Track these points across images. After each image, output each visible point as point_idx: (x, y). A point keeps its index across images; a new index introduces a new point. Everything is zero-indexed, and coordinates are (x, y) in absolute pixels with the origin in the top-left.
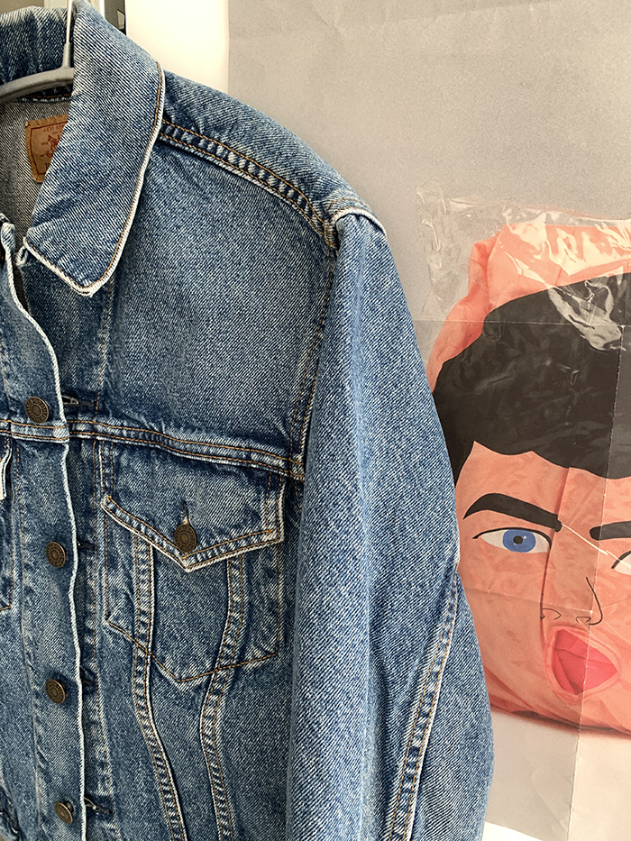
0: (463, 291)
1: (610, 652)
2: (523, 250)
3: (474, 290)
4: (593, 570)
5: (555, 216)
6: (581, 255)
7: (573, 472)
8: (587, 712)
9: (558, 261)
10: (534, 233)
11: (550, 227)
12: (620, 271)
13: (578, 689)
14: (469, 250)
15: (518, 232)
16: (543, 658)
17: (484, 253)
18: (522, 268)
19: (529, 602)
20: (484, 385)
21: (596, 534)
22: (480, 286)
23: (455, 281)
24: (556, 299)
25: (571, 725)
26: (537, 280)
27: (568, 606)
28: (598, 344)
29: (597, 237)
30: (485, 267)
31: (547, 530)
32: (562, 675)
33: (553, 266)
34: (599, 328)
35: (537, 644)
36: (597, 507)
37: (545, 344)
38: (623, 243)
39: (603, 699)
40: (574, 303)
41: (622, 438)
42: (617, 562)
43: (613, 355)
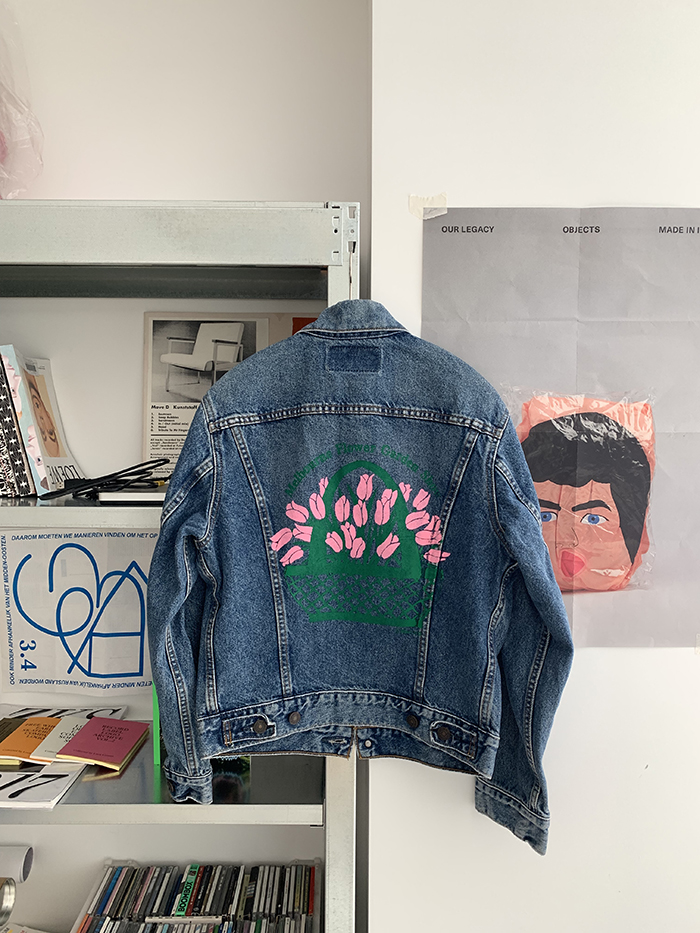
0: (520, 420)
1: (582, 557)
2: (541, 406)
3: (524, 420)
4: (574, 524)
5: (551, 394)
6: (561, 407)
7: (564, 486)
8: (576, 584)
9: (554, 409)
10: (544, 399)
11: (550, 397)
13: (572, 575)
14: (521, 406)
15: (538, 399)
16: (557, 565)
17: (527, 407)
18: (541, 412)
19: (551, 542)
20: (530, 455)
21: (574, 509)
22: (526, 419)
24: (554, 423)
25: (569, 591)
26: (547, 417)
27: (566, 540)
28: (570, 439)
29: (566, 401)
30: (527, 412)
31: (555, 511)
32: (566, 571)
33: (552, 411)
34: (570, 433)
35: (555, 560)
36: (574, 499)
37: (551, 439)
38: (575, 403)
39: (581, 577)
40: (561, 425)
41: (580, 472)
42: (582, 519)
43: (575, 442)
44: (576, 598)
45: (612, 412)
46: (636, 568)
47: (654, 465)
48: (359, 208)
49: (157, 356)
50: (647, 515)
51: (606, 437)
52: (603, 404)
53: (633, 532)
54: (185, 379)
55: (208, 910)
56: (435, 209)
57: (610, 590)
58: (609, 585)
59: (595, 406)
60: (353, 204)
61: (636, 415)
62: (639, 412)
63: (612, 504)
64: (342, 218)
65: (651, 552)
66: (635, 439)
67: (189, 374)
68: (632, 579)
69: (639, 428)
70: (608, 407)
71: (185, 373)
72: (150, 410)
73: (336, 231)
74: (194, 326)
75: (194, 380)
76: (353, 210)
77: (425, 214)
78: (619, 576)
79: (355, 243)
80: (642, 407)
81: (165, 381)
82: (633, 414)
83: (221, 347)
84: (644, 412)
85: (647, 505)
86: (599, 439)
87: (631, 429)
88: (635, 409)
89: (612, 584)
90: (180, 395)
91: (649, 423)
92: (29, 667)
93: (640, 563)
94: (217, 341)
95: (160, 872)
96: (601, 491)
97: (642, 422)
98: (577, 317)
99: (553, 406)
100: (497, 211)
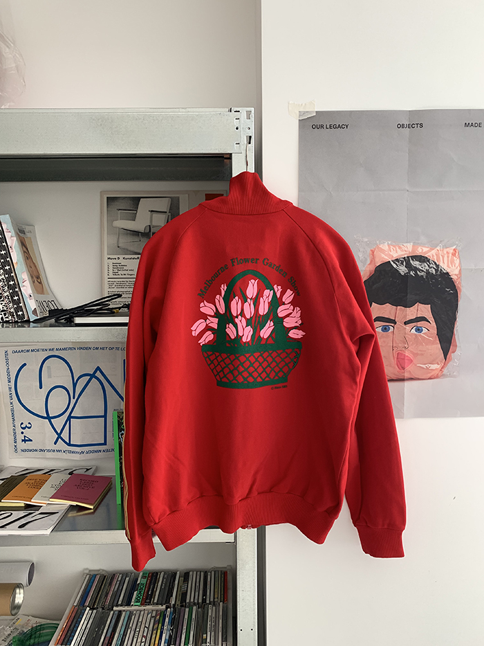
0: (369, 262)
1: (411, 356)
2: (382, 251)
3: (371, 261)
4: (405, 333)
5: (389, 243)
6: (397, 252)
7: (399, 307)
8: (407, 375)
10: (385, 247)
11: (389, 245)
12: (406, 256)
13: (404, 368)
14: (369, 251)
15: (381, 246)
16: (394, 362)
17: (373, 252)
18: (383, 255)
19: (390, 346)
20: (375, 286)
21: (406, 323)
22: (373, 260)
23: (366, 259)
24: (392, 263)
25: (403, 380)
26: (387, 259)
27: (400, 345)
28: (403, 274)
29: (400, 248)
30: (373, 255)
31: (393, 325)
32: (399, 366)
33: (390, 255)
34: (403, 269)
35: (392, 358)
36: (405, 316)
38: (406, 249)
39: (410, 370)
40: (396, 264)
41: (410, 297)
42: (411, 330)
43: (407, 276)
44: (407, 384)
45: (431, 255)
46: (448, 363)
47: (460, 291)
48: (253, 112)
49: (110, 222)
50: (456, 326)
51: (428, 272)
52: (425, 249)
53: (446, 339)
54: (130, 239)
55: (155, 601)
56: (307, 112)
57: (430, 378)
58: (429, 375)
59: (421, 251)
60: (249, 109)
61: (448, 257)
62: (450, 255)
63: (431, 319)
64: (242, 119)
65: (458, 352)
66: (448, 273)
67: (133, 235)
68: (445, 371)
69: (450, 266)
70: (429, 251)
71: (130, 234)
72: (106, 261)
73: (237, 129)
74: (136, 201)
75: (136, 239)
76: (249, 113)
77: (300, 115)
78: (436, 369)
79: (250, 137)
80: (452, 251)
81: (116, 239)
82: (446, 256)
83: (155, 215)
84: (454, 255)
85: (455, 320)
86: (422, 274)
87: (445, 266)
88: (447, 252)
89: (431, 374)
90: (127, 250)
91: (457, 262)
92: (27, 440)
93: (450, 360)
94: (152, 211)
95: (122, 577)
96: (424, 310)
97: (452, 262)
98: (408, 189)
99: (391, 252)
100: (351, 114)
